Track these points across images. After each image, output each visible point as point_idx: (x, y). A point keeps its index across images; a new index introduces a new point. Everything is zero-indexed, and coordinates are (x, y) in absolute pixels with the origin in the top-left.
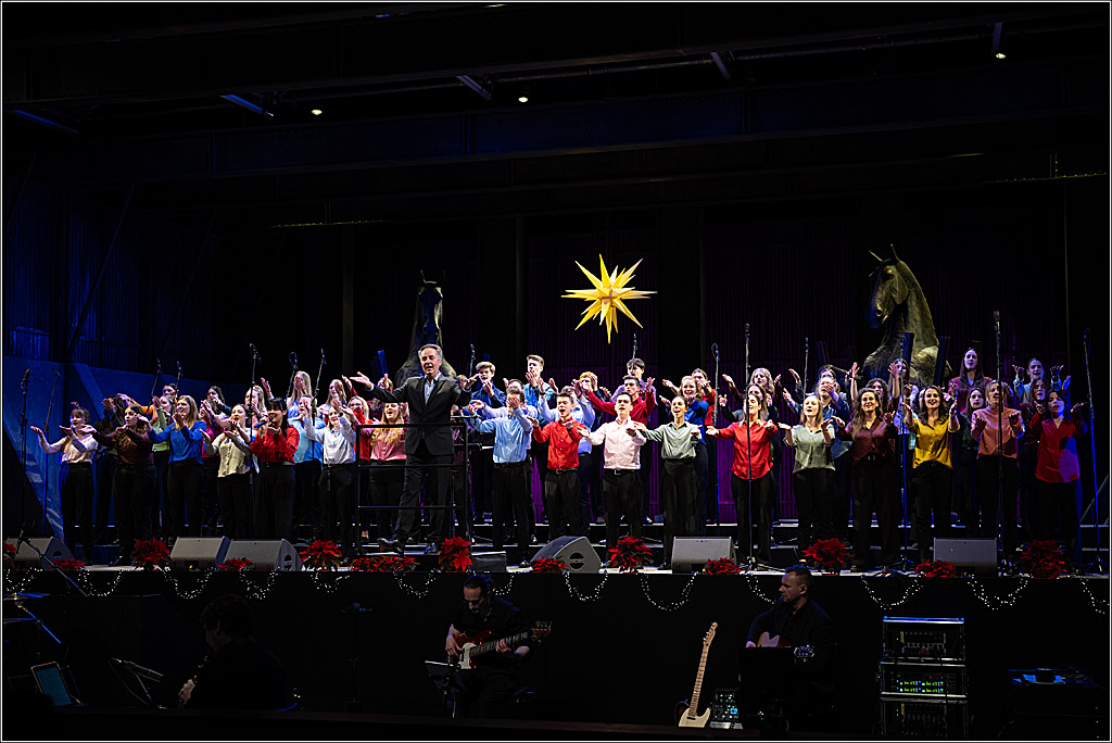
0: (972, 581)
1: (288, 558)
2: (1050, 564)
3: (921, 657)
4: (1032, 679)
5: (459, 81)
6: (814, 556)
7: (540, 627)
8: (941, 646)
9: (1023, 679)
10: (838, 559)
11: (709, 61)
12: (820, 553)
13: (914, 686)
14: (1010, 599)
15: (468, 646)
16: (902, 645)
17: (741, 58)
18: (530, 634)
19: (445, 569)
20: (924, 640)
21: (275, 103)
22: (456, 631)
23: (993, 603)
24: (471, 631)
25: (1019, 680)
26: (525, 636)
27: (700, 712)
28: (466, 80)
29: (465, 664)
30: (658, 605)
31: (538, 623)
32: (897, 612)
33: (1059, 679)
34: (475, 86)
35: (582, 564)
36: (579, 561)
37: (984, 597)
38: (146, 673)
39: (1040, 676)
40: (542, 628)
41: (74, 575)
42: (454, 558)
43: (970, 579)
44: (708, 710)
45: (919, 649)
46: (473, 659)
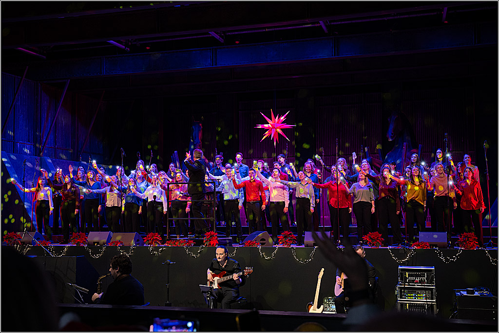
0: (437, 251)
1: (138, 240)
2: (472, 243)
3: (415, 283)
4: (465, 294)
5: (210, 34)
6: (368, 239)
7: (247, 270)
8: (424, 279)
9: (461, 293)
10: (378, 241)
11: (318, 25)
12: (371, 238)
13: (413, 296)
14: (454, 258)
15: (216, 278)
16: (407, 278)
17: (333, 23)
18: (243, 273)
19: (207, 245)
20: (417, 276)
21: (130, 44)
22: (211, 272)
23: (447, 260)
24: (217, 272)
25: (459, 294)
26: (241, 274)
27: (319, 307)
28: (212, 34)
29: (215, 286)
30: (299, 261)
31: (247, 268)
32: (404, 264)
33: (477, 294)
34: (217, 36)
35: (265, 243)
36: (264, 242)
37: (442, 257)
38: (82, 290)
39: (468, 292)
40: (248, 270)
41: (47, 247)
42: (210, 240)
43: (436, 250)
44: (322, 306)
45: (414, 280)
46: (219, 284)
